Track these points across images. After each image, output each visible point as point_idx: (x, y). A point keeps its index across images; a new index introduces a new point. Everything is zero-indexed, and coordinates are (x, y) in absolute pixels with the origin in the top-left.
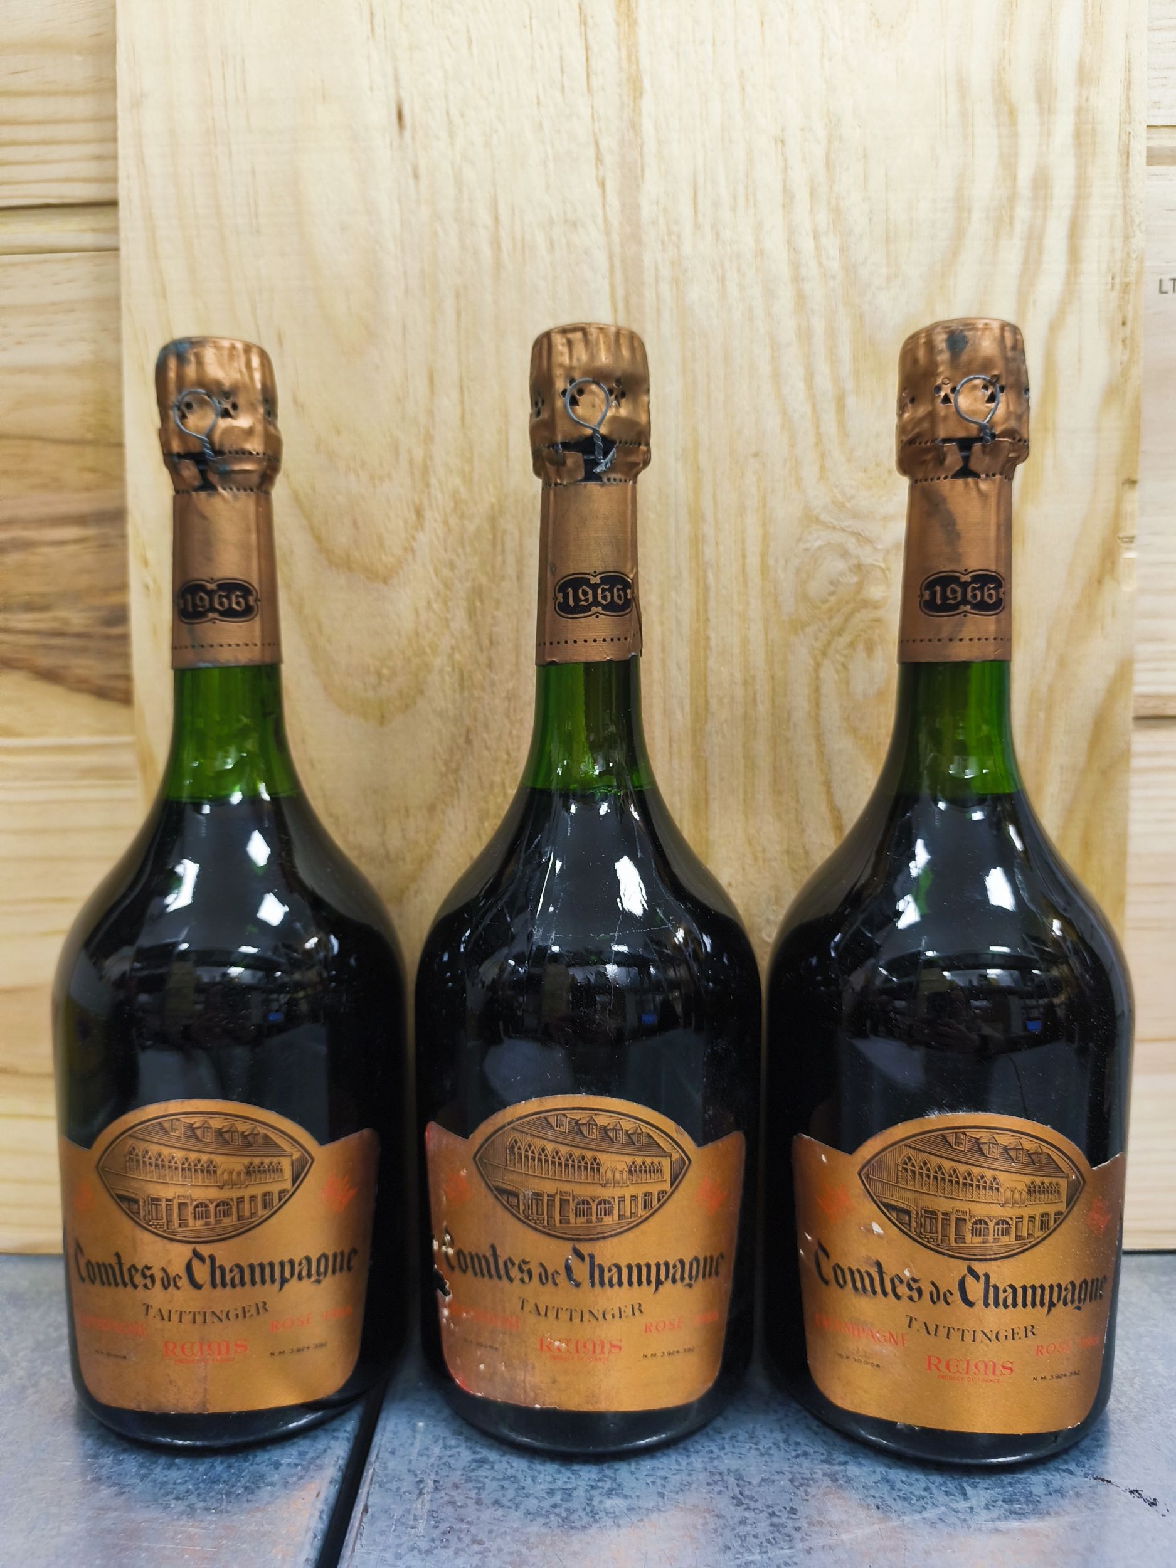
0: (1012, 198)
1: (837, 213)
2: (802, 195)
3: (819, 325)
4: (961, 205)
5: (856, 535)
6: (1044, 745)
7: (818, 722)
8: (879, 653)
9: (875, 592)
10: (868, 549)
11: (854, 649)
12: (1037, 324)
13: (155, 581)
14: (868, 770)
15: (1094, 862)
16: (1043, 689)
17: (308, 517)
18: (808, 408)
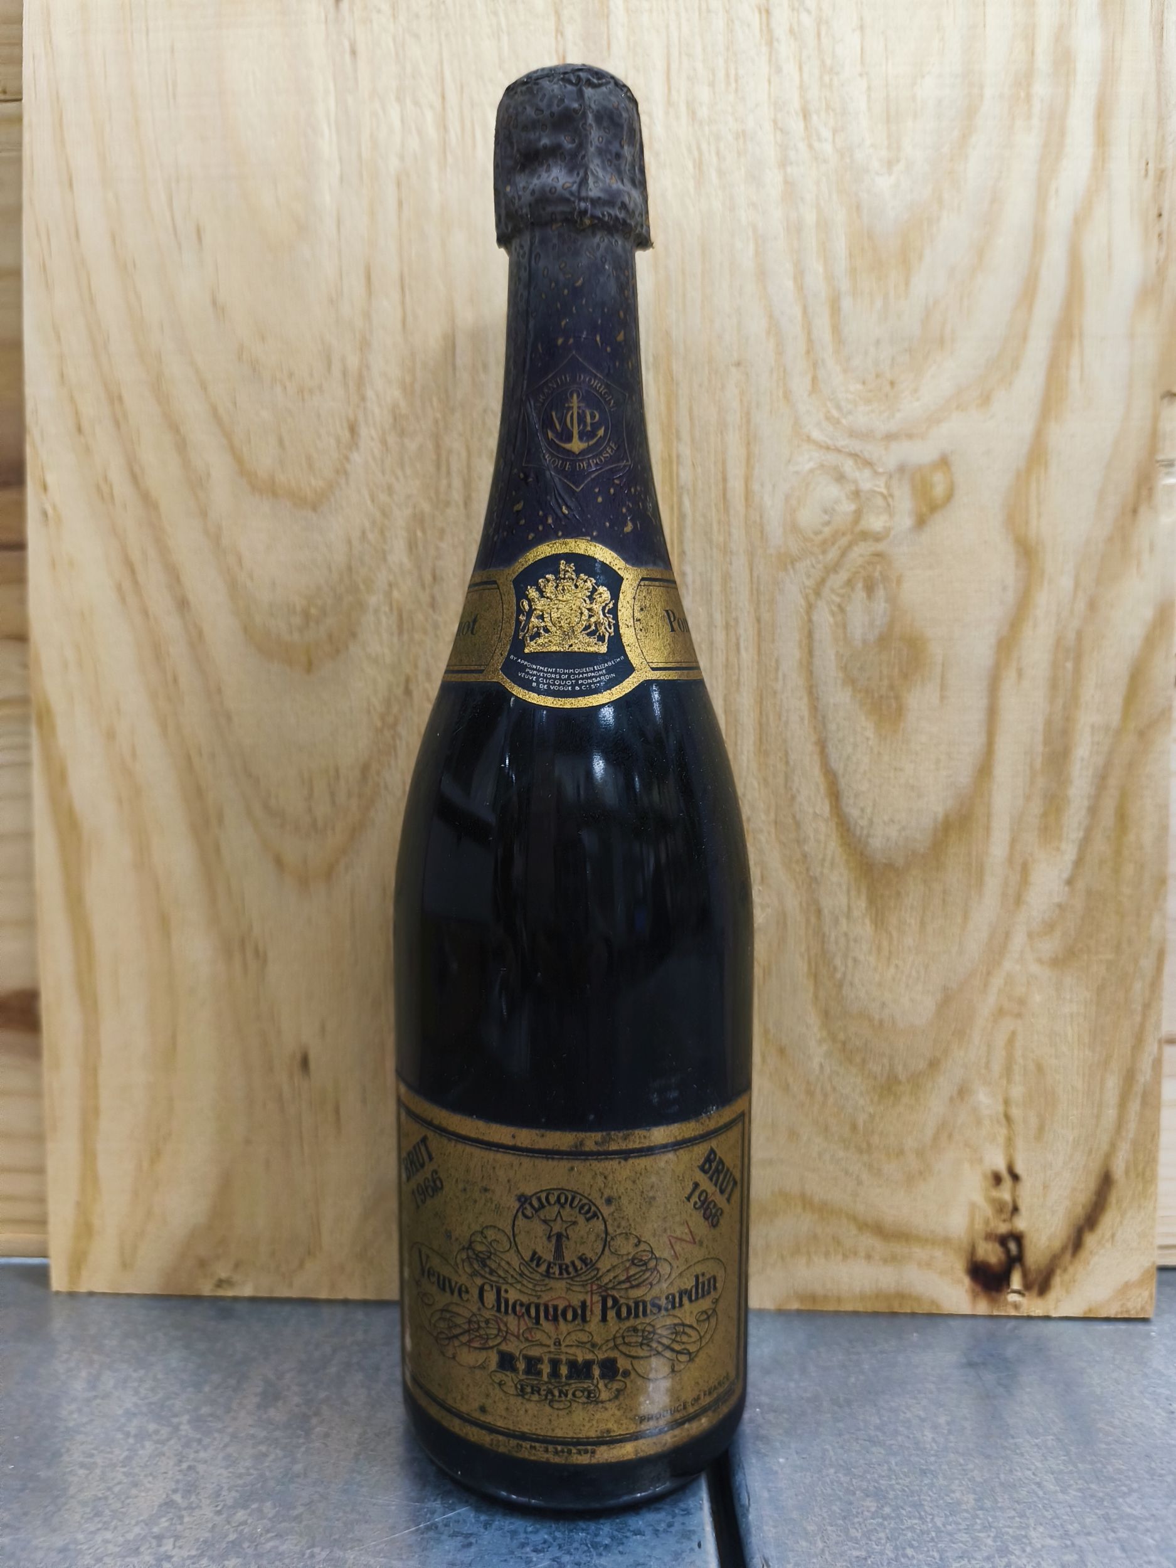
0: (1030, 73)
2: (790, 67)
3: (810, 218)
4: (972, 82)
5: (854, 456)
6: (1073, 700)
7: (811, 672)
8: (880, 593)
9: (875, 522)
10: (867, 473)
11: (853, 589)
12: (1060, 215)
13: (54, 507)
14: (866, 727)
15: (1131, 837)
16: (1071, 636)
17: (228, 435)
18: (797, 311)
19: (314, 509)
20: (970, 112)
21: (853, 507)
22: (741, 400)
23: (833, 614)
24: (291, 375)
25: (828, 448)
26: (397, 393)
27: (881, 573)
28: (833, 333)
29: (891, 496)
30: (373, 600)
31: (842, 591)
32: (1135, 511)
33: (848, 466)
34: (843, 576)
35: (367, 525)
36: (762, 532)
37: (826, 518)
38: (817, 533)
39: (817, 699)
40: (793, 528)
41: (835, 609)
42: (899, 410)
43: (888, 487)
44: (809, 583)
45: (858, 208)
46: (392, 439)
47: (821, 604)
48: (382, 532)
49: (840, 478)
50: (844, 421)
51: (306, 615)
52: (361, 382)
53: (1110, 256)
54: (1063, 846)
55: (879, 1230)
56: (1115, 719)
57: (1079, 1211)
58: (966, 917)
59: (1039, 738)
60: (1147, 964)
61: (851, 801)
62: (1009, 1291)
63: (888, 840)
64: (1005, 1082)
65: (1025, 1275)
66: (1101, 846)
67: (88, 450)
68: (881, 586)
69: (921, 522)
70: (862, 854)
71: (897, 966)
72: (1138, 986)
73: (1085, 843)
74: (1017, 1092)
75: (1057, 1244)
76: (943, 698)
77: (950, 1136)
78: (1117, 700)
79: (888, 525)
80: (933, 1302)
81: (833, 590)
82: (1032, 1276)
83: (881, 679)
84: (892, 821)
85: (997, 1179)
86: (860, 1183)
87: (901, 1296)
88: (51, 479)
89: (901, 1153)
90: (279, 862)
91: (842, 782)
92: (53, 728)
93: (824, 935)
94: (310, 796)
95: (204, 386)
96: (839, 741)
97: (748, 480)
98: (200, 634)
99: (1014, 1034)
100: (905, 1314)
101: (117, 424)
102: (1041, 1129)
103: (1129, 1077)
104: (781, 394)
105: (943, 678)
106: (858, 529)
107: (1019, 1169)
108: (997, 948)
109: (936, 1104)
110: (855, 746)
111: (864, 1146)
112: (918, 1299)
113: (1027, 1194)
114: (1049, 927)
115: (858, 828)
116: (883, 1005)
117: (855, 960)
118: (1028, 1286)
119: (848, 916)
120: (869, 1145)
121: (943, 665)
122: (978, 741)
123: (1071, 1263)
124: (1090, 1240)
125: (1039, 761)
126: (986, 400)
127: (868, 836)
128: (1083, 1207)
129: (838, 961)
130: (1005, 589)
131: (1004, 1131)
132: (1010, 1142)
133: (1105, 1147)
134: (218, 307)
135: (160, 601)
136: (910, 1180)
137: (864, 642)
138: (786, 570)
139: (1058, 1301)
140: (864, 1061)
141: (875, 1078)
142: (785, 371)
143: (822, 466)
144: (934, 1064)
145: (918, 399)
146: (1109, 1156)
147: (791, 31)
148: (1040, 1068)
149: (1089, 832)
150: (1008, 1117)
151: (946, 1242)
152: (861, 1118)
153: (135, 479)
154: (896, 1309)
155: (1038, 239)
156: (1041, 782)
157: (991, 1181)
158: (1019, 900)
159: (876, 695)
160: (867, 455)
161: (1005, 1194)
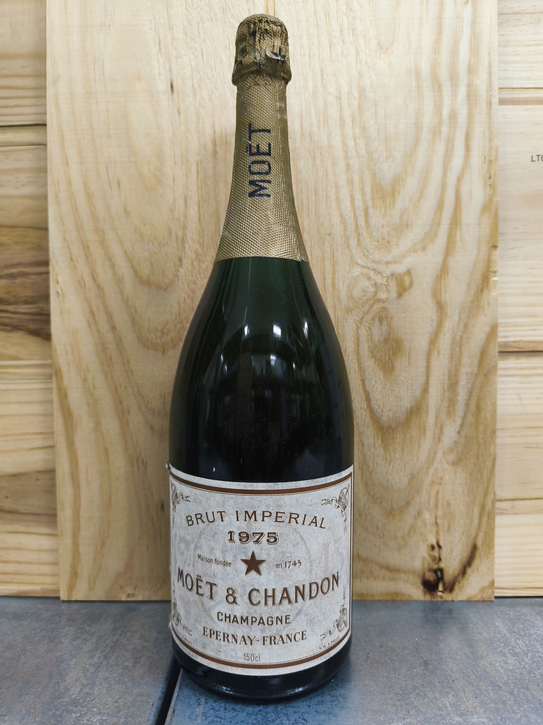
0: (440, 123)
1: (364, 129)
2: (349, 121)
3: (356, 178)
4: (418, 126)
5: (374, 270)
6: (459, 363)
7: (359, 353)
8: (385, 323)
9: (383, 295)
10: (379, 276)
11: (374, 321)
12: (452, 178)
13: (61, 291)
14: (380, 374)
15: (482, 415)
16: (458, 338)
17: (131, 261)
18: (352, 214)
19: (165, 290)
20: (417, 139)
21: (374, 290)
22: (331, 248)
23: (367, 331)
24: (156, 239)
25: (364, 267)
26: (197, 246)
27: (385, 315)
28: (366, 222)
29: (389, 285)
31: (370, 322)
32: (482, 291)
33: (372, 274)
35: (186, 297)
36: (339, 299)
37: (364, 294)
38: (360, 299)
39: (361, 363)
40: (351, 297)
41: (367, 329)
42: (391, 253)
43: (387, 282)
44: (358, 319)
45: (375, 174)
46: (195, 263)
47: (362, 327)
48: (192, 300)
49: (369, 278)
50: (370, 257)
51: (163, 332)
52: (183, 241)
53: (471, 194)
54: (456, 419)
55: (388, 568)
56: (475, 370)
57: (465, 559)
58: (419, 446)
59: (446, 377)
60: (489, 463)
61: (375, 403)
62: (438, 591)
63: (389, 417)
64: (435, 509)
65: (444, 585)
66: (470, 419)
67: (75, 267)
68: (385, 320)
69: (400, 295)
70: (379, 423)
71: (393, 466)
72: (485, 472)
73: (464, 417)
74: (440, 513)
75: (456, 573)
76: (409, 362)
77: (415, 531)
78: (476, 363)
79: (387, 296)
80: (409, 596)
81: (367, 322)
82: (447, 585)
83: (385, 356)
84: (390, 410)
85: (433, 548)
86: (380, 550)
87: (397, 594)
88: (60, 279)
89: (396, 538)
90: (152, 429)
91: (371, 395)
92: (62, 377)
93: (365, 454)
94: (164, 403)
95: (121, 243)
96: (370, 379)
97: (333, 279)
98: (121, 340)
99: (438, 491)
100: (398, 601)
101: (87, 258)
102: (449, 528)
103: (483, 507)
104: (346, 246)
105: (409, 355)
106: (376, 298)
107: (441, 543)
108: (431, 459)
109: (409, 519)
110: (376, 381)
111: (382, 535)
112: (403, 595)
113: (444, 553)
114: (451, 450)
115: (377, 413)
116: (388, 480)
117: (377, 463)
118: (445, 589)
119: (374, 447)
120: (383, 535)
121: (409, 350)
122: (422, 379)
123: (462, 580)
124: (469, 571)
125: (446, 387)
126: (424, 248)
127: (381, 416)
128: (466, 558)
129: (370, 464)
130: (432, 321)
131: (434, 529)
132: (437, 533)
133: (474, 534)
134: (126, 212)
135: (104, 327)
136: (400, 548)
137: (379, 341)
138: (348, 314)
139: (457, 594)
140: (381, 502)
141: (385, 509)
142: (347, 237)
143: (362, 274)
144: (408, 503)
145: (399, 248)
146: (475, 538)
147: (349, 106)
148: (448, 504)
149: (466, 413)
150: (436, 523)
151: (414, 572)
152: (380, 525)
153: (94, 279)
154: (395, 599)
155: (444, 187)
156: (447, 394)
157: (431, 548)
158: (439, 440)
159: (384, 362)
160: (379, 270)
161: (436, 554)
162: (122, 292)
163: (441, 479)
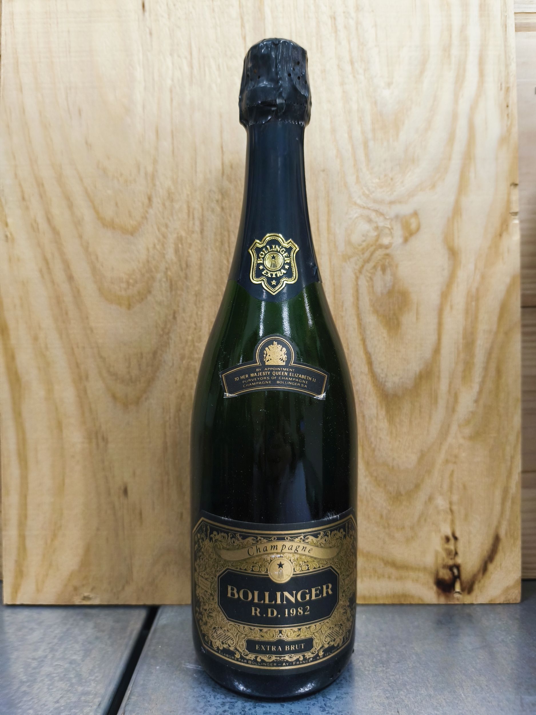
2: (345, 42)
3: (354, 107)
4: (425, 49)
5: (376, 211)
6: (476, 319)
7: (358, 308)
8: (388, 271)
9: (386, 241)
10: (382, 218)
11: (376, 270)
12: (464, 106)
13: (11, 234)
14: (384, 332)
15: (503, 381)
16: (474, 290)
17: (92, 201)
18: (349, 147)
19: (132, 234)
20: (424, 63)
21: (376, 234)
22: (325, 186)
23: (368, 281)
25: (364, 208)
26: (170, 183)
27: (388, 263)
28: (365, 156)
29: (392, 229)
30: (159, 276)
31: (371, 271)
32: (501, 235)
33: (373, 215)
34: (371, 264)
35: (156, 241)
36: (335, 245)
37: (364, 238)
38: (360, 245)
39: (361, 320)
40: (349, 243)
41: (368, 279)
42: (395, 191)
43: (391, 224)
44: (357, 267)
46: (167, 204)
47: (362, 277)
48: (163, 245)
49: (370, 221)
50: (371, 196)
51: (128, 283)
52: (153, 177)
53: (486, 124)
54: (473, 385)
55: (394, 564)
56: (495, 327)
57: (485, 554)
58: (430, 418)
59: (461, 336)
60: (512, 438)
61: (378, 366)
62: (454, 592)
63: (394, 383)
64: (449, 494)
65: (461, 584)
66: (489, 385)
67: (27, 208)
68: (389, 269)
69: (406, 240)
70: (382, 390)
71: (399, 441)
72: (508, 448)
73: (483, 383)
74: (455, 498)
75: (476, 570)
76: (417, 319)
77: (425, 520)
78: (495, 319)
79: (391, 241)
80: (420, 598)
81: (367, 271)
82: (465, 585)
83: (390, 311)
84: (396, 375)
85: (447, 539)
86: (384, 543)
87: (405, 596)
88: (10, 221)
89: (403, 528)
90: (114, 397)
91: (373, 358)
92: (9, 335)
93: (366, 427)
94: (129, 367)
95: (81, 180)
96: (372, 339)
97: (328, 221)
98: (79, 291)
99: (453, 471)
100: (407, 605)
101: (41, 197)
102: (466, 516)
103: (506, 491)
104: (343, 184)
105: (417, 310)
106: (378, 243)
107: (458, 534)
108: (444, 433)
109: (419, 505)
110: (379, 341)
111: (386, 525)
112: (412, 597)
113: (461, 547)
114: (468, 422)
115: (381, 378)
116: (394, 459)
117: (380, 438)
118: (463, 590)
119: (377, 419)
120: (388, 524)
121: (417, 304)
122: (434, 338)
123: (482, 578)
124: (491, 567)
125: (461, 347)
126: (433, 186)
127: (385, 382)
128: (487, 552)
129: (373, 439)
130: (443, 270)
131: (450, 517)
132: (453, 522)
133: (495, 523)
134: (88, 145)
135: (60, 276)
136: (408, 540)
137: (382, 294)
138: (346, 262)
139: (476, 596)
140: (385, 486)
141: (391, 493)
142: (344, 173)
143: (361, 215)
144: (417, 486)
145: (403, 186)
146: (498, 527)
147: (345, 27)
148: (465, 487)
149: (484, 378)
150: (451, 511)
151: (425, 569)
152: (385, 512)
153: (49, 220)
154: (403, 602)
155: (455, 116)
156: (462, 356)
157: (445, 540)
158: (454, 410)
159: (388, 318)
160: (381, 211)
161: (451, 546)
162: (81, 237)
163: (456, 457)
